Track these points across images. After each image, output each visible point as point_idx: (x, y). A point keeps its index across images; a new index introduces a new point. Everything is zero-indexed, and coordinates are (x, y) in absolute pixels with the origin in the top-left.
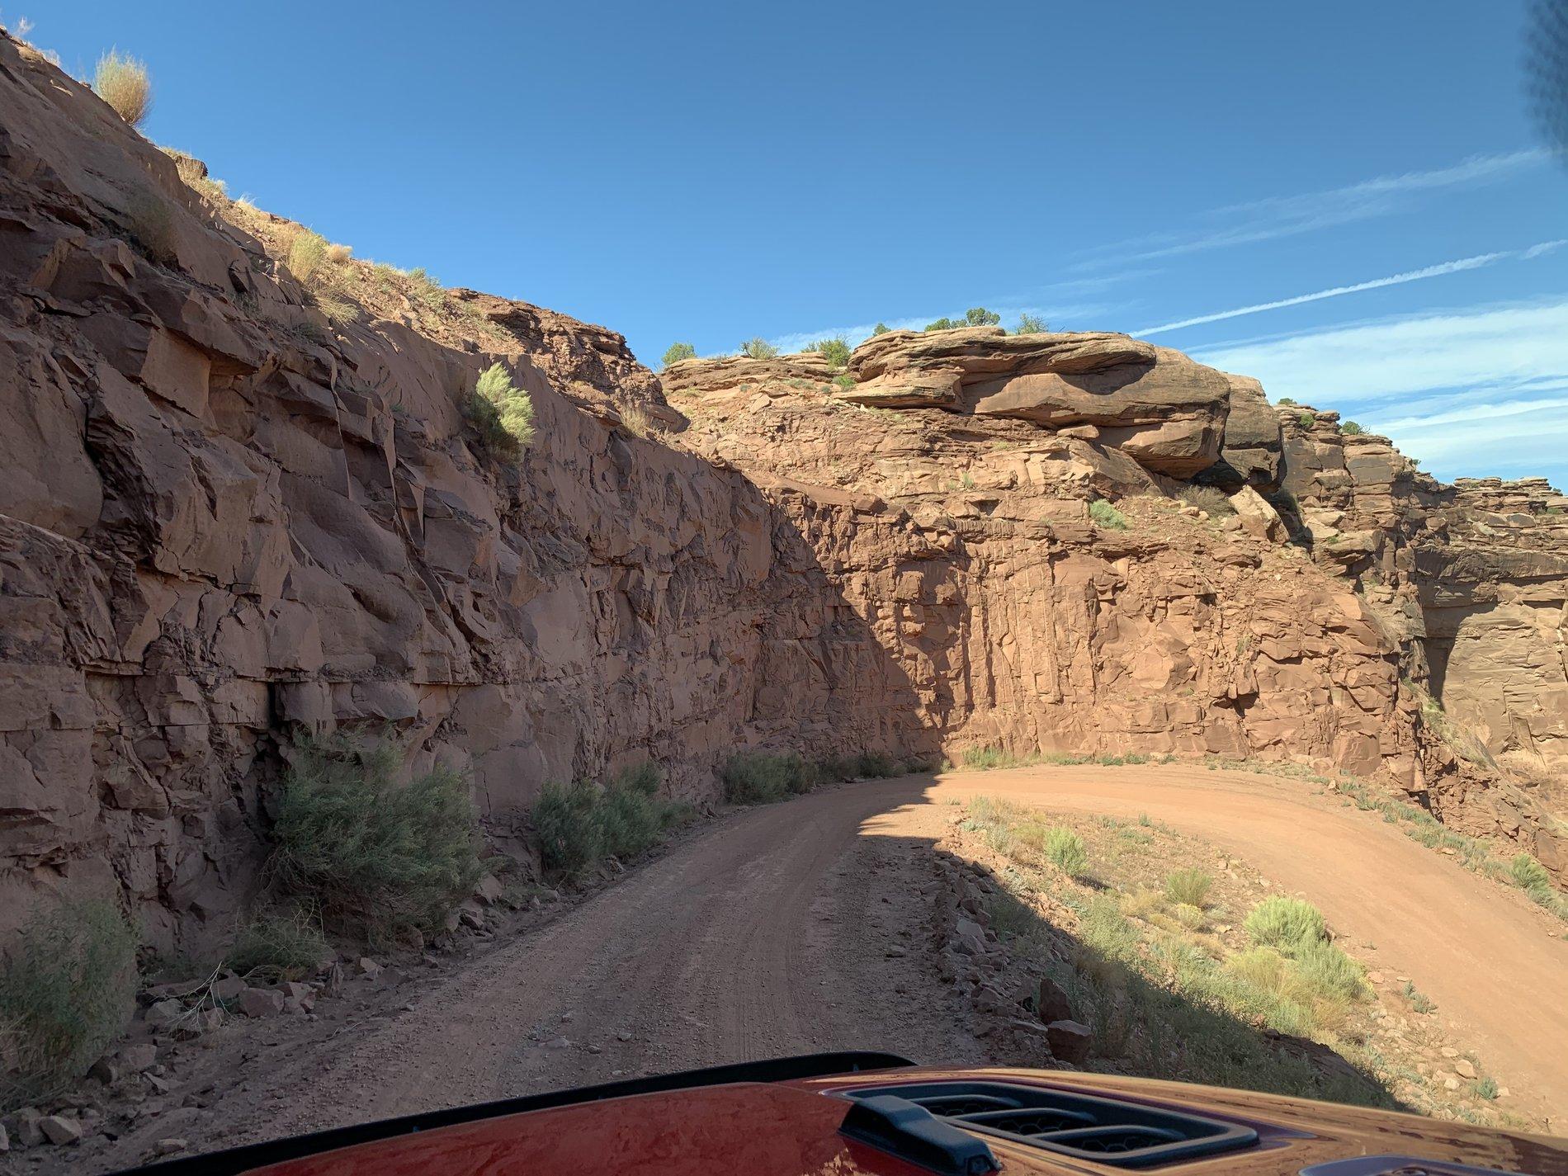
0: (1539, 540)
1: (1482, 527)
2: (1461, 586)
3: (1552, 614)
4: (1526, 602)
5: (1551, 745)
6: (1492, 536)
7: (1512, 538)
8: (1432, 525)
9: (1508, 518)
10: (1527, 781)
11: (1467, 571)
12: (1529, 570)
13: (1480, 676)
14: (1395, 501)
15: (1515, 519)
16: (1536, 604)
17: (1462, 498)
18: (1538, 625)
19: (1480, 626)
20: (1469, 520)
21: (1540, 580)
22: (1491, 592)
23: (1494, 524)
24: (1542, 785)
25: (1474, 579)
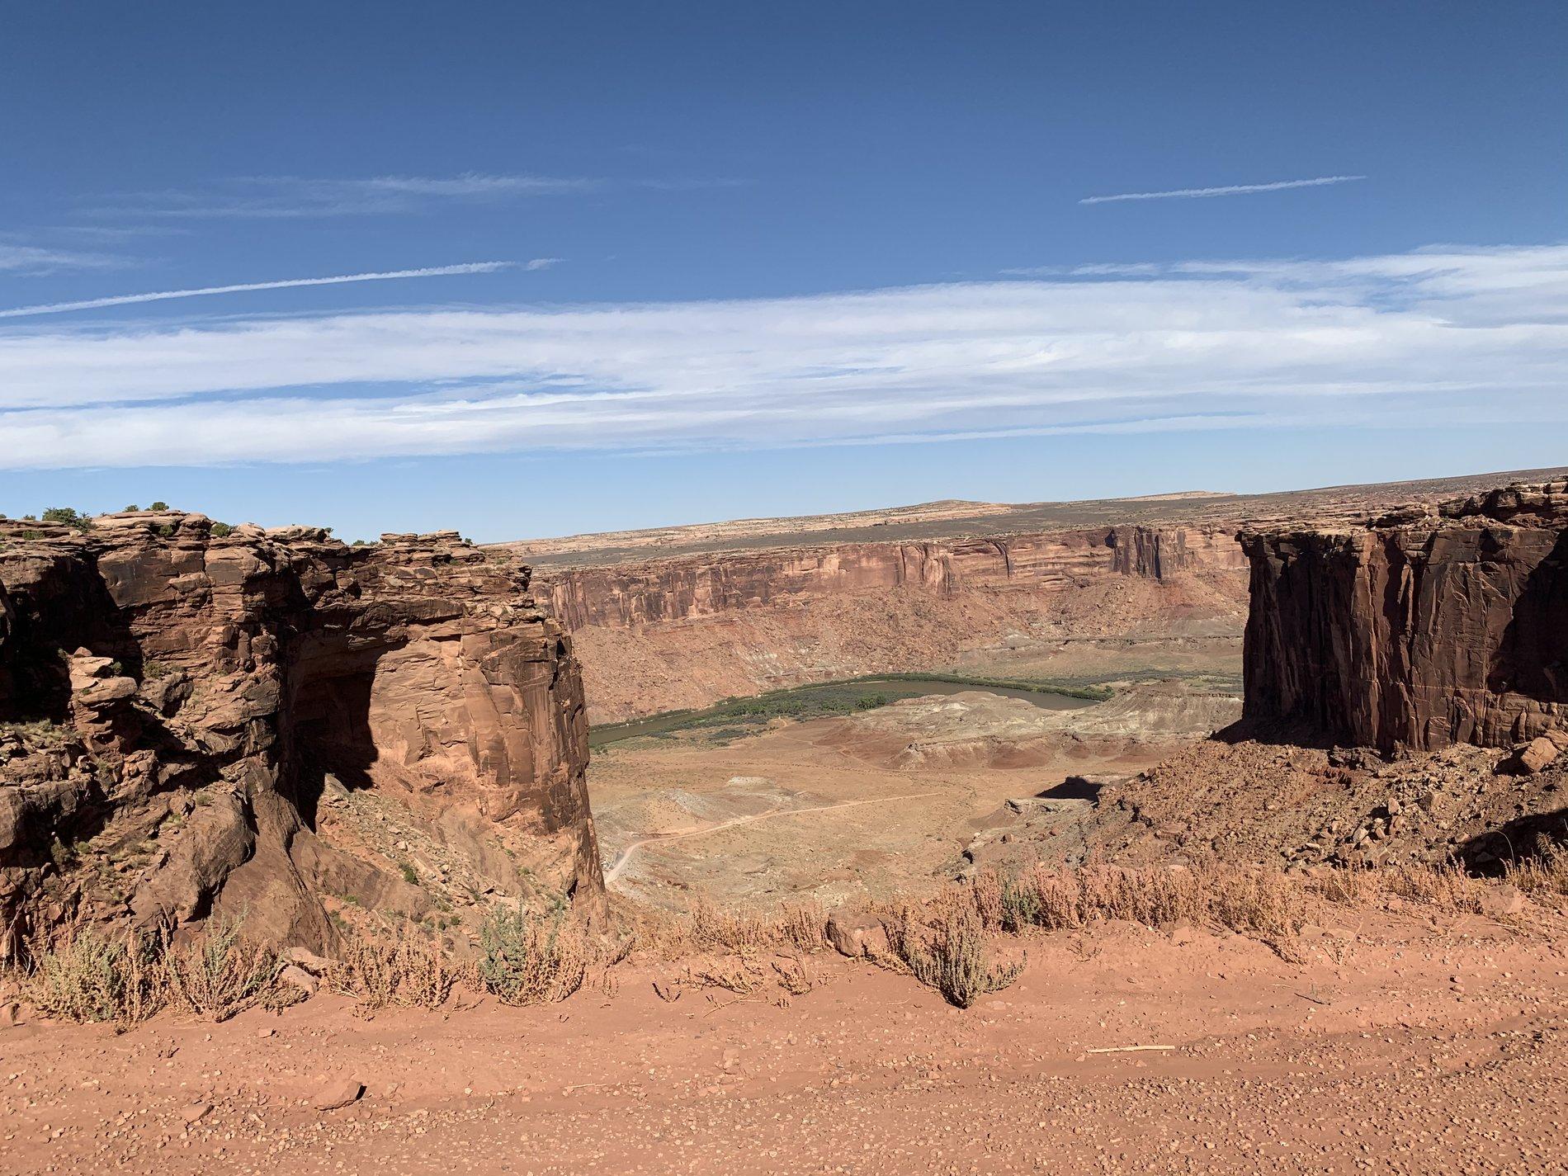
0: (439, 588)
1: (392, 580)
2: (372, 632)
3: (452, 646)
4: (433, 638)
5: (457, 750)
6: (402, 587)
7: (418, 588)
8: (342, 584)
9: (415, 571)
10: (436, 782)
11: (377, 620)
12: (431, 613)
13: (398, 701)
14: (248, 598)
15: (420, 571)
16: (440, 639)
17: (376, 556)
18: (444, 655)
19: (395, 661)
20: (382, 574)
21: (441, 620)
22: (401, 633)
23: (402, 576)
24: (448, 783)
25: (384, 624)
